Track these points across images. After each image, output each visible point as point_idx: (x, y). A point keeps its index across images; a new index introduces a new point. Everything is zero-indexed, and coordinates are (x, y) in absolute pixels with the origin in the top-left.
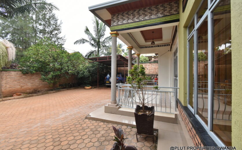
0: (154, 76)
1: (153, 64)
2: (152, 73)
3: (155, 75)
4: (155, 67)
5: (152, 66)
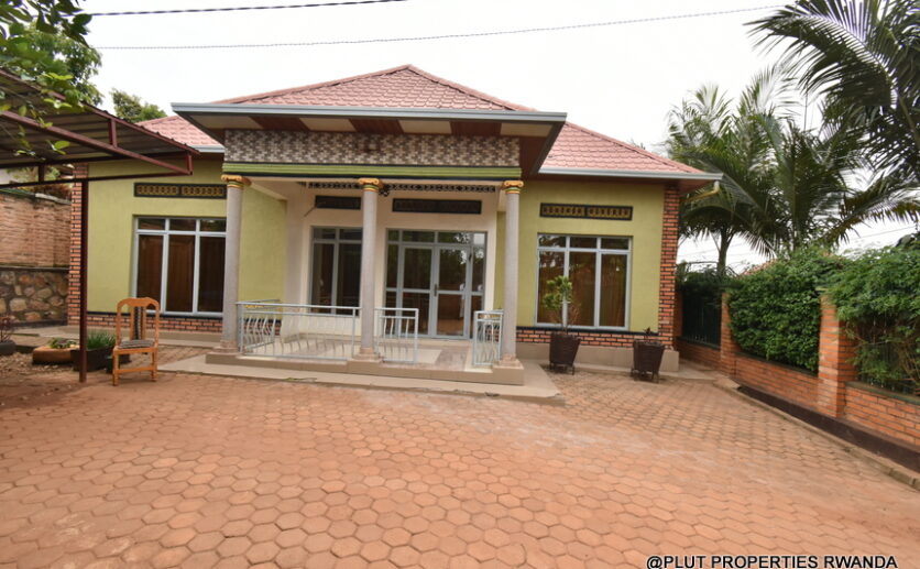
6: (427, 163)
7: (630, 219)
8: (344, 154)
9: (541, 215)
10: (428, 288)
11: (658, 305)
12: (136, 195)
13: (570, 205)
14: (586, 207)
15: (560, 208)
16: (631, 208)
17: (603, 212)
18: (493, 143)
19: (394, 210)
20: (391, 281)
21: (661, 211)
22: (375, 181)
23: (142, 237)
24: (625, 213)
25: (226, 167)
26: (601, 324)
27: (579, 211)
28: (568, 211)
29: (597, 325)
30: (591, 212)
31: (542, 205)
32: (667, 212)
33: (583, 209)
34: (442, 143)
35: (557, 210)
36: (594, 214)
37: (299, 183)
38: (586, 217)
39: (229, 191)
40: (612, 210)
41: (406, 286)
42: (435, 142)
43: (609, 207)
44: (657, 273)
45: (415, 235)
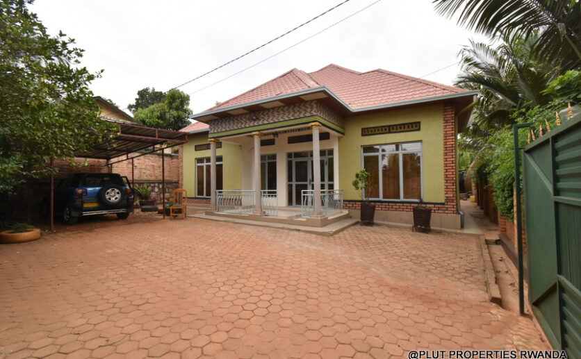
0: (152, 185)
1: (148, 155)
2: (147, 178)
3: (154, 183)
4: (153, 164)
5: (147, 160)
6: (277, 121)
7: (419, 129)
8: (246, 123)
9: (363, 135)
10: (306, 181)
11: (444, 184)
12: (196, 150)
13: (379, 127)
14: (389, 126)
15: (373, 129)
16: (419, 123)
17: (401, 128)
18: (304, 106)
19: (289, 143)
20: (290, 179)
21: (442, 121)
22: (257, 133)
23: (198, 167)
24: (416, 127)
25: (210, 136)
26: (405, 198)
27: (386, 130)
28: (378, 130)
29: (402, 199)
30: (393, 129)
31: (362, 129)
32: (446, 121)
33: (387, 128)
34: (282, 110)
35: (372, 131)
36: (395, 130)
37: (249, 136)
38: (390, 132)
39: (211, 145)
40: (406, 126)
41: (297, 181)
42: (280, 110)
43: (404, 125)
44: (442, 163)
45: (297, 155)
